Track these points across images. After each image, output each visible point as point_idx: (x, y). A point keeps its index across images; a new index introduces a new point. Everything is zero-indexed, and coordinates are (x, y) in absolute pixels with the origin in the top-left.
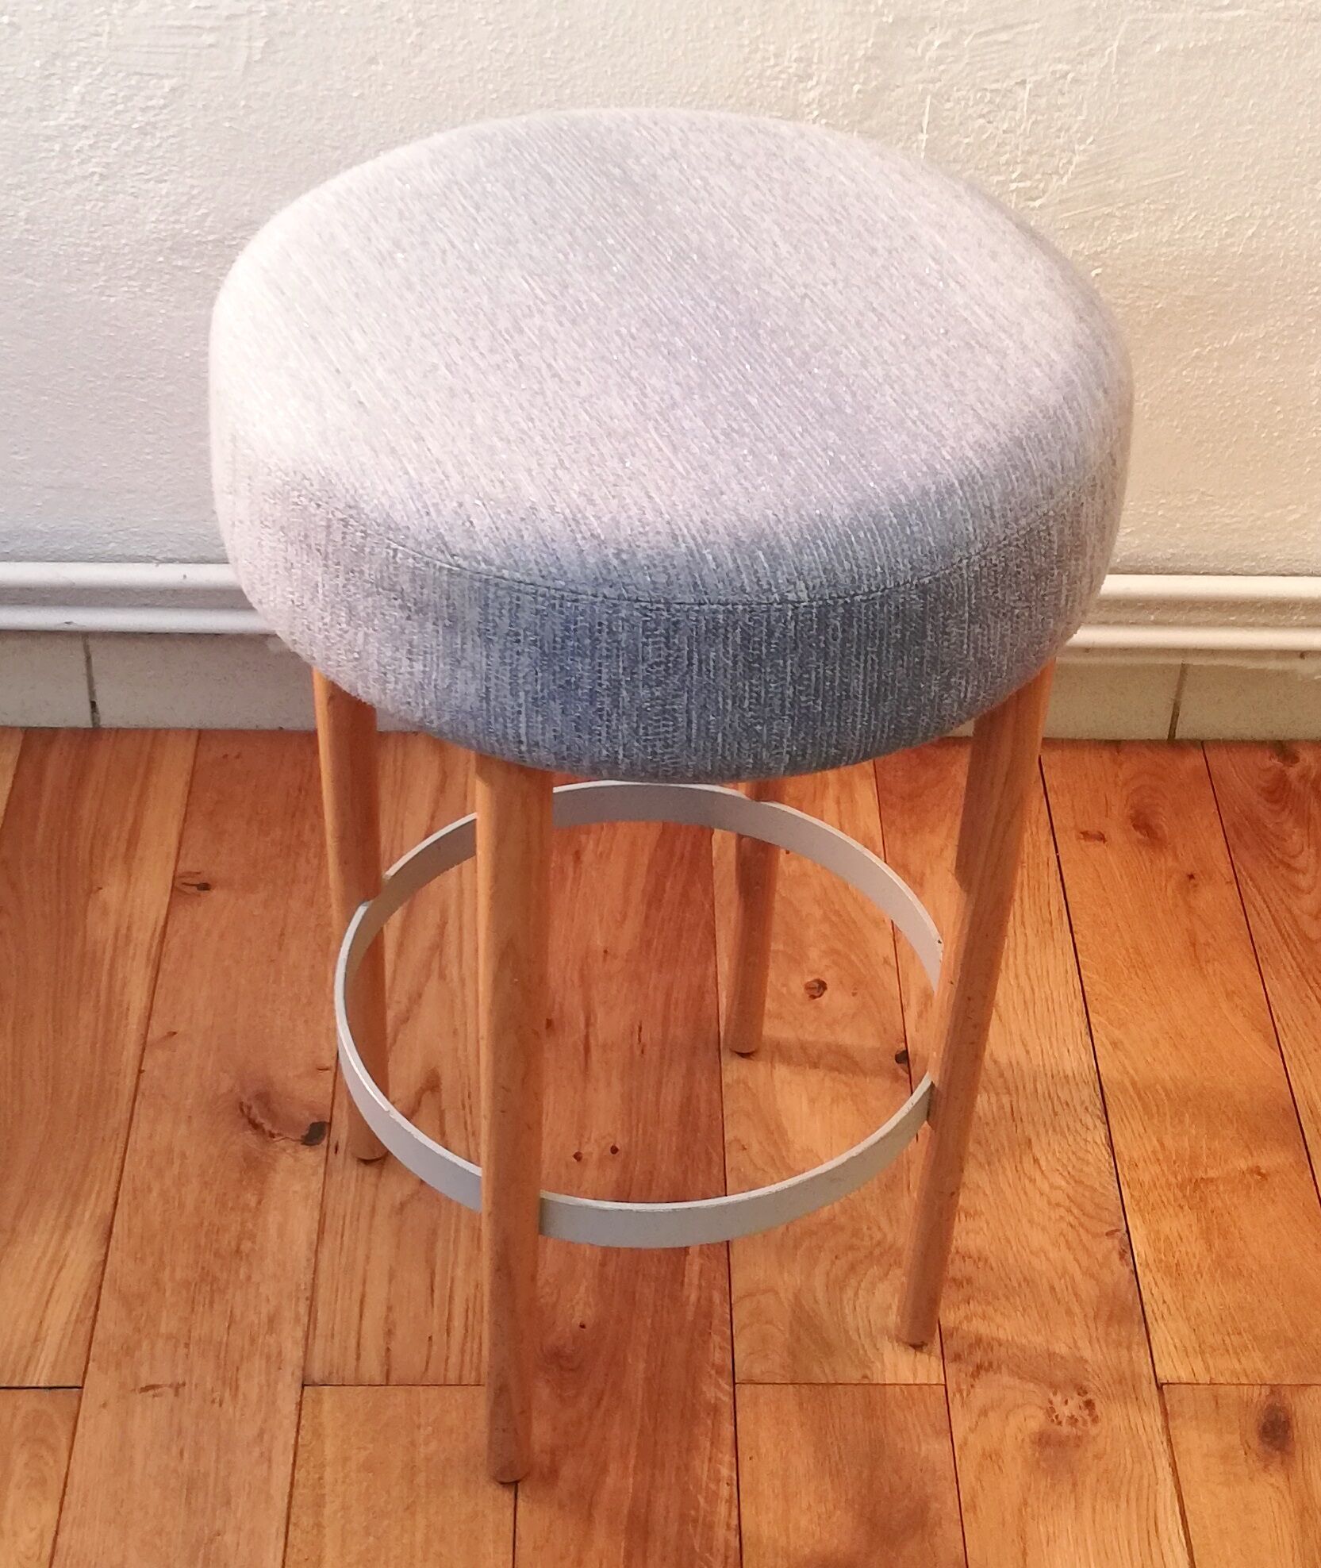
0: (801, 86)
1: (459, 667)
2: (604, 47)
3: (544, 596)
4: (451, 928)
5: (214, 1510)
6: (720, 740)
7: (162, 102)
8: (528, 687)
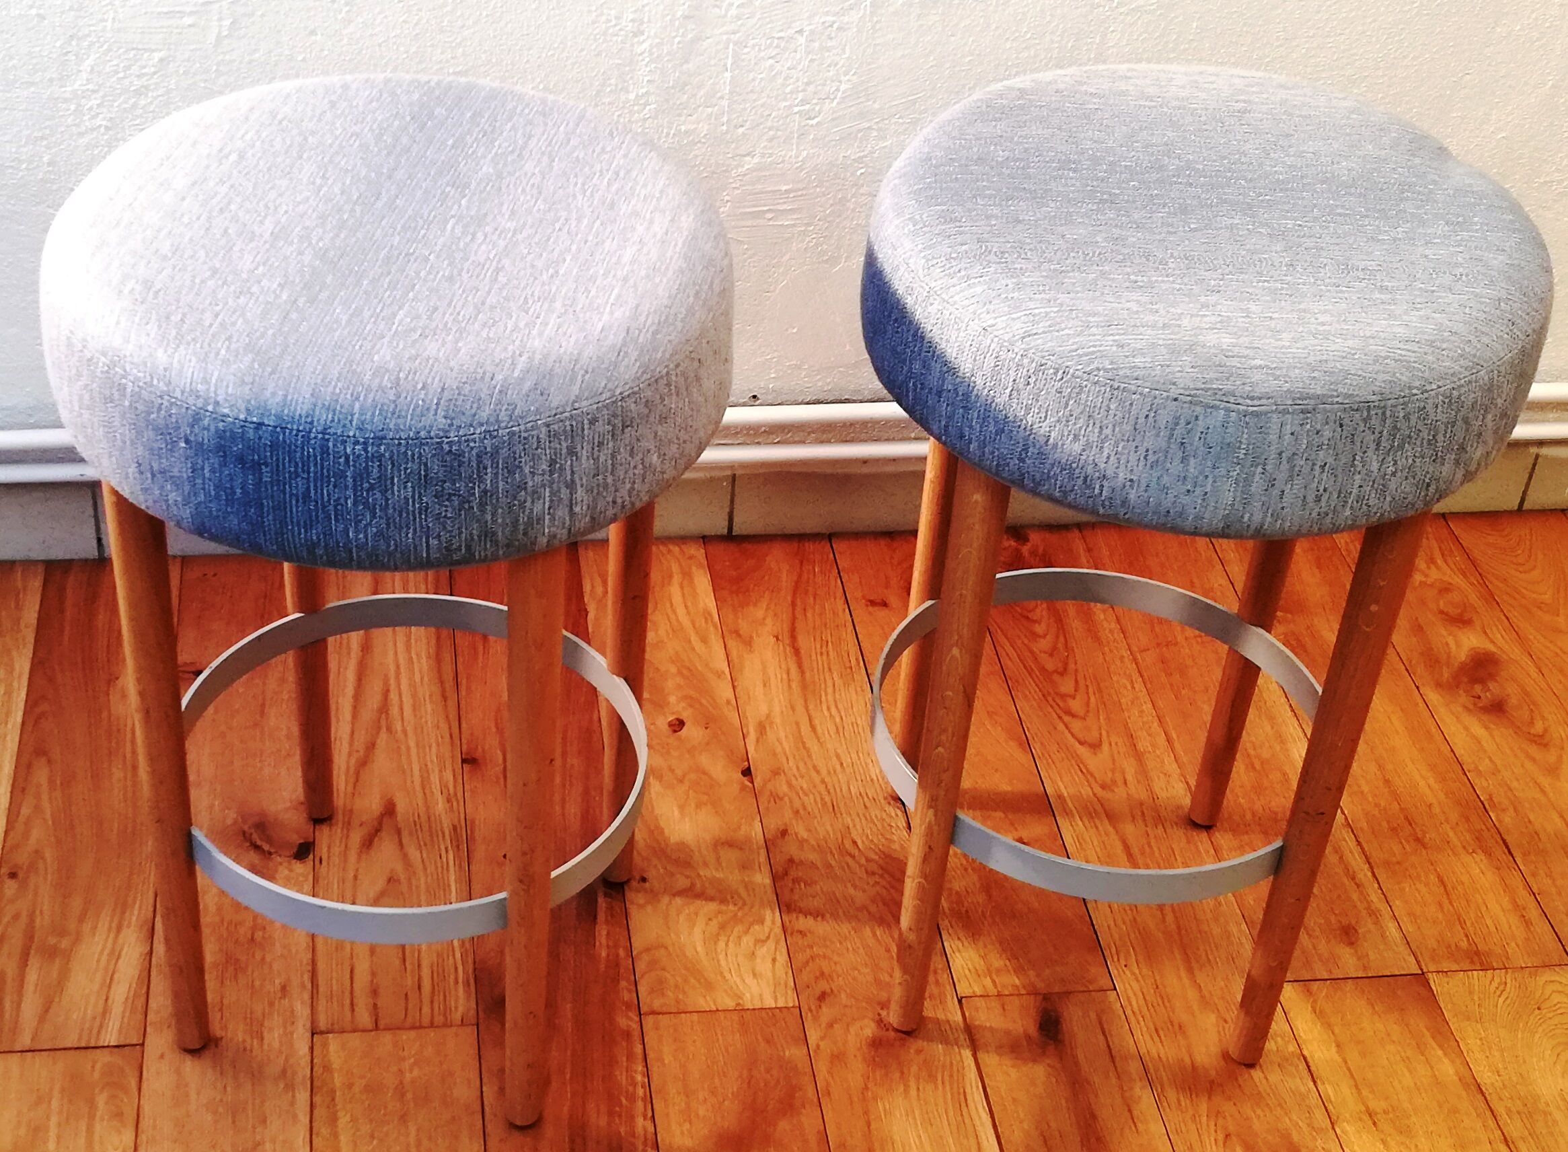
0: (636, 40)
2: (487, 16)
4: (393, 696)
5: (254, 1127)
7: (153, 69)
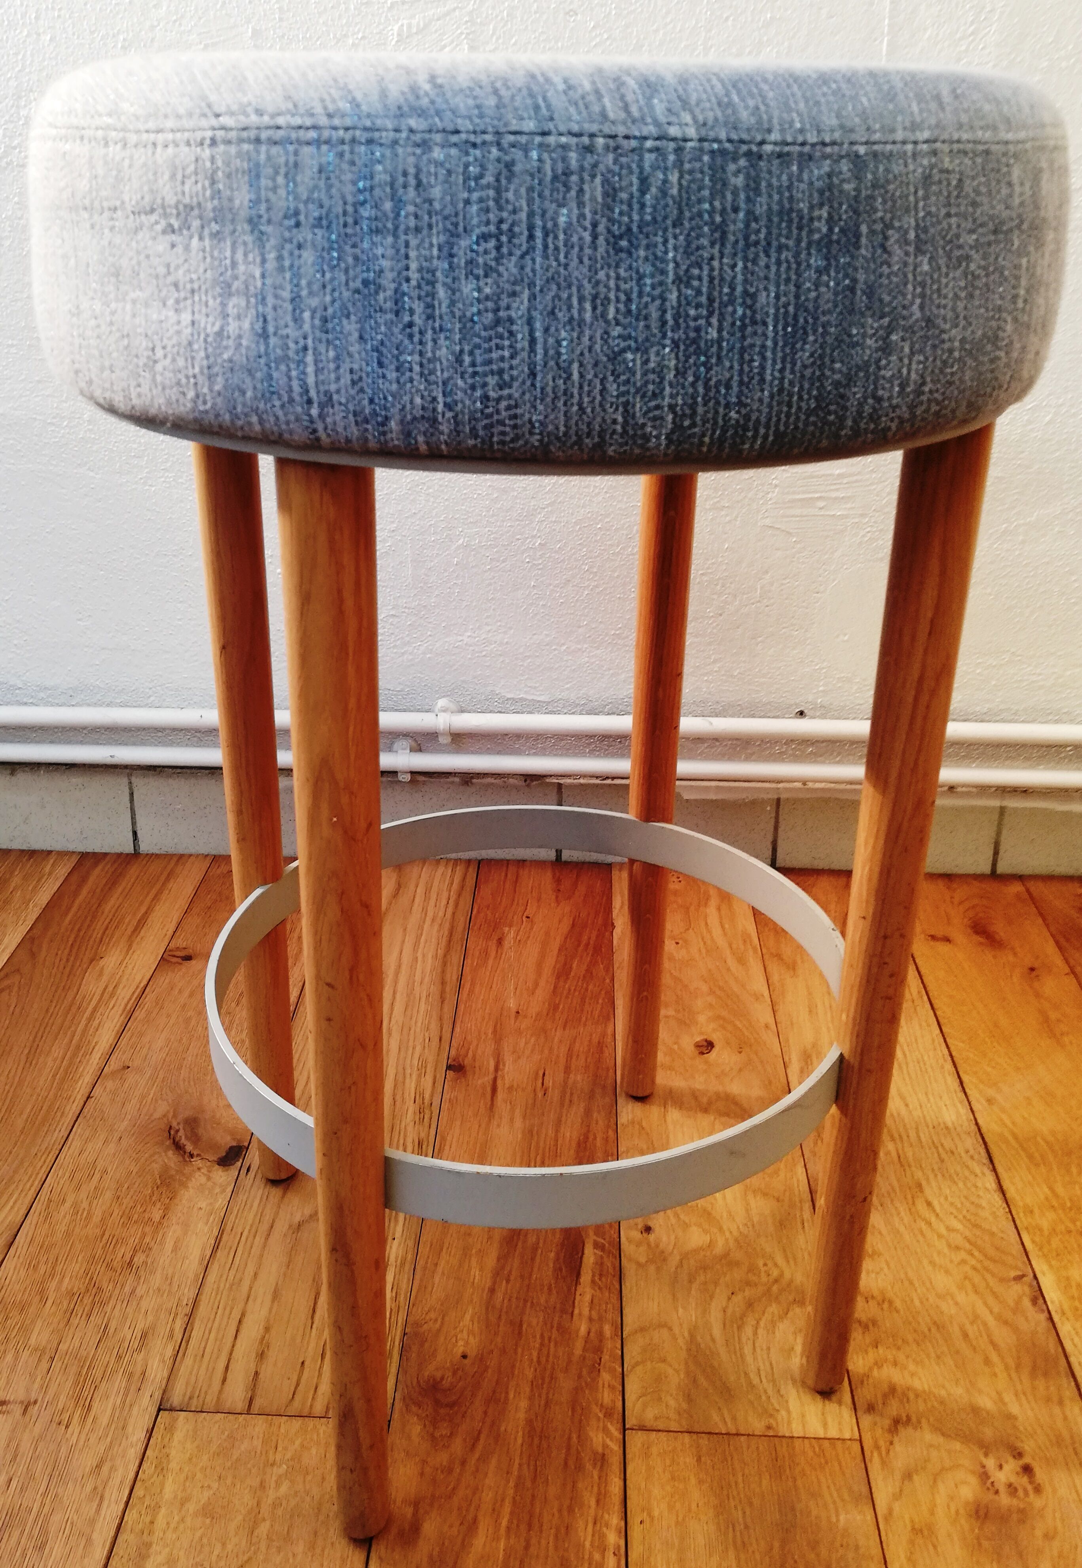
1: (230, 295)
3: (327, 142)
6: (576, 376)
8: (314, 302)
